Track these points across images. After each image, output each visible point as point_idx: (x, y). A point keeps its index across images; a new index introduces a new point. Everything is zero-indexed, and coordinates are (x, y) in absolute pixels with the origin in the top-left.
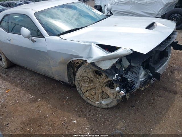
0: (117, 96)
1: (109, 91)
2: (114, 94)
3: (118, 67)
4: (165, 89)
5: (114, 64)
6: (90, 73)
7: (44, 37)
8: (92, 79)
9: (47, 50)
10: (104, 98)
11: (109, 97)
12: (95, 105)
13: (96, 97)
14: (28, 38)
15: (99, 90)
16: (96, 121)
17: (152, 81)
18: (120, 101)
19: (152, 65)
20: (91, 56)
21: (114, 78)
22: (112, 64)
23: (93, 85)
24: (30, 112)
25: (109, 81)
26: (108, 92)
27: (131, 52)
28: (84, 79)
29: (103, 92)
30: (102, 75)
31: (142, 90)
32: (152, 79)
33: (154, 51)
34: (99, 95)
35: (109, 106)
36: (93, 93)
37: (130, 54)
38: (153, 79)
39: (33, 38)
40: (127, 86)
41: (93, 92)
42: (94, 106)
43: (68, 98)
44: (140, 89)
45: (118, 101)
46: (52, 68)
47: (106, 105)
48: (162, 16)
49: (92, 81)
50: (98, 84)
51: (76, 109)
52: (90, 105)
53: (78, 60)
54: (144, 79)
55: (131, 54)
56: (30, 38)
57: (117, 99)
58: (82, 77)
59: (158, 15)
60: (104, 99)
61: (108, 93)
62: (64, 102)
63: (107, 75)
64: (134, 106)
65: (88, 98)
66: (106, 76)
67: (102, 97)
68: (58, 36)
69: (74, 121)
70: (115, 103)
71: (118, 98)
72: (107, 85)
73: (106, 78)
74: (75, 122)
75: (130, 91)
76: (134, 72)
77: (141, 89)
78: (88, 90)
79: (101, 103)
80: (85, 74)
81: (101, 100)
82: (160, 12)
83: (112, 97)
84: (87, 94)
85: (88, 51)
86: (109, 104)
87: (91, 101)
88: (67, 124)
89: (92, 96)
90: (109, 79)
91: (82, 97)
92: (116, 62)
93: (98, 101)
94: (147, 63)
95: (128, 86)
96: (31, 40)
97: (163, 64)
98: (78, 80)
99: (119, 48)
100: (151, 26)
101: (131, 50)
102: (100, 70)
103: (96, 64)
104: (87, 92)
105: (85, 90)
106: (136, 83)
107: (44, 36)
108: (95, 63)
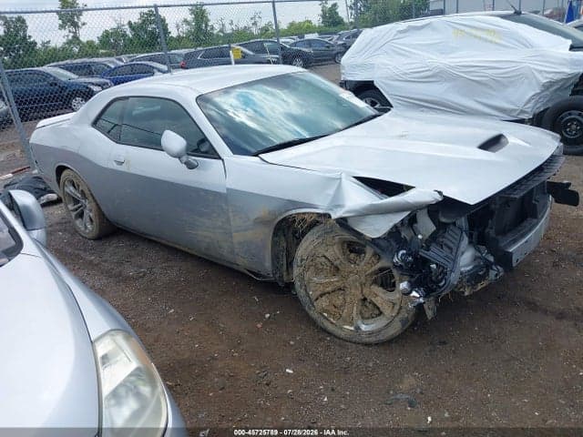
0: (401, 308)
1: (380, 296)
2: (394, 304)
3: (405, 234)
4: (533, 306)
5: (395, 226)
6: (335, 247)
7: (220, 158)
8: (337, 262)
9: (228, 189)
10: (367, 316)
11: (381, 313)
12: (342, 334)
13: (346, 311)
14: (179, 158)
15: (355, 294)
16: (346, 371)
17: (492, 274)
18: (409, 324)
19: (492, 232)
20: (341, 203)
21: (396, 260)
22: (391, 224)
23: (338, 281)
24: (169, 346)
25: (381, 270)
26: (378, 298)
27: (439, 198)
28: (316, 264)
29: (365, 299)
30: (365, 253)
31: (466, 294)
32: (492, 269)
33: (497, 198)
34: (355, 308)
35: (381, 337)
36: (338, 303)
37: (436, 204)
38: (494, 267)
39: (192, 159)
40: (428, 279)
41: (339, 300)
42: (340, 338)
43: (268, 315)
44: (461, 290)
45: (404, 322)
46: (234, 234)
47: (371, 333)
48: (534, 115)
49: (337, 269)
50: (352, 277)
51: (292, 343)
52: (330, 334)
53: (304, 213)
54: (471, 267)
55: (438, 203)
56: (184, 159)
57: (400, 316)
58: (313, 257)
59: (522, 112)
60: (368, 318)
61: (378, 301)
62: (259, 326)
63: (379, 251)
64: (444, 343)
65: (325, 314)
66: (375, 254)
67: (361, 313)
68: (256, 155)
69: (287, 370)
70: (396, 329)
71: (404, 314)
72: (375, 282)
73: (376, 261)
74: (291, 372)
75: (433, 291)
76: (445, 245)
77: (463, 293)
78: (324, 294)
79: (358, 328)
80: (321, 251)
81: (359, 322)
82: (529, 105)
83: (387, 311)
84: (323, 302)
85: (331, 192)
86: (379, 331)
87: (332, 323)
88: (270, 377)
89: (336, 310)
90: (384, 263)
91: (309, 311)
92: (402, 220)
93: (351, 324)
94: (480, 230)
95: (432, 280)
96: (185, 163)
97: (523, 236)
98: (301, 266)
99: (409, 188)
100: (493, 144)
101: (440, 193)
102: (359, 239)
103: (351, 223)
104: (323, 298)
105: (319, 293)
106: (451, 271)
107: (221, 155)
108: (349, 221)
